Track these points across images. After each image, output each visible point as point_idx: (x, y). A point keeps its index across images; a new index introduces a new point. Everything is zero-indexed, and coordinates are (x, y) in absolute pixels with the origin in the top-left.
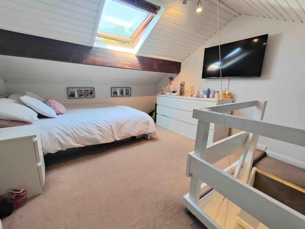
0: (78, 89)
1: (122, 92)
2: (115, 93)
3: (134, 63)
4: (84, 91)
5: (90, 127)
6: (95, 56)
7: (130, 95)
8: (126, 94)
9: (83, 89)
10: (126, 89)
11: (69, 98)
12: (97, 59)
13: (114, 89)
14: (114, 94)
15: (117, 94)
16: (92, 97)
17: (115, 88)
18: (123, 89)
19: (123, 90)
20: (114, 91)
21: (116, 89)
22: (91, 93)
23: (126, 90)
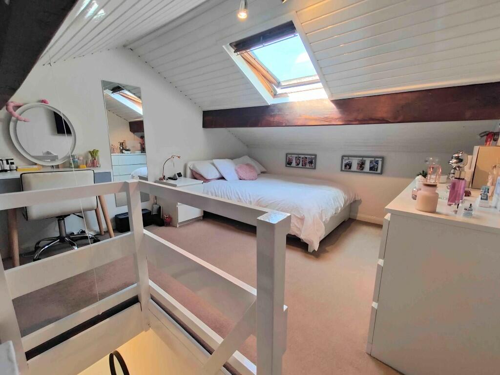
0: (297, 156)
1: (361, 165)
2: (349, 166)
3: (327, 115)
4: (303, 158)
5: (233, 196)
6: (271, 116)
7: (381, 173)
8: (371, 169)
9: (303, 156)
10: (373, 159)
11: (286, 166)
12: (272, 119)
13: (347, 158)
14: (346, 166)
15: (350, 168)
16: (310, 168)
17: (348, 156)
18: (364, 159)
19: (365, 161)
20: (347, 161)
21: (350, 158)
22: (311, 162)
23: (371, 162)
